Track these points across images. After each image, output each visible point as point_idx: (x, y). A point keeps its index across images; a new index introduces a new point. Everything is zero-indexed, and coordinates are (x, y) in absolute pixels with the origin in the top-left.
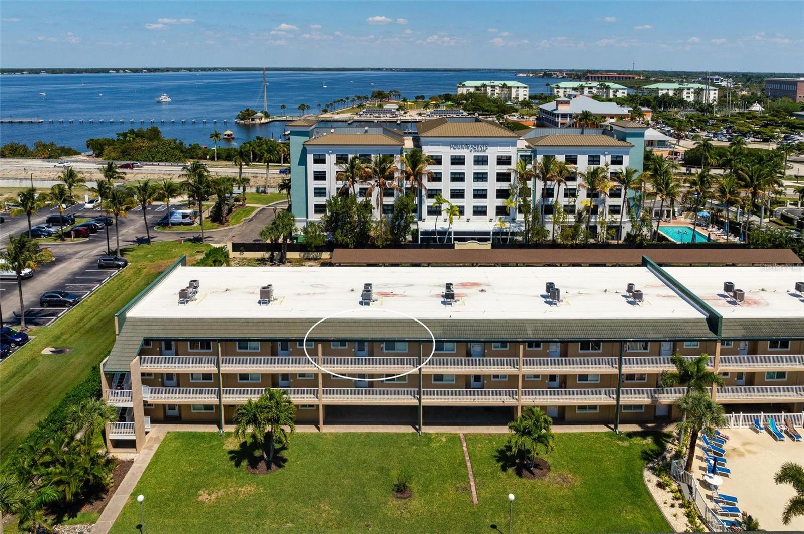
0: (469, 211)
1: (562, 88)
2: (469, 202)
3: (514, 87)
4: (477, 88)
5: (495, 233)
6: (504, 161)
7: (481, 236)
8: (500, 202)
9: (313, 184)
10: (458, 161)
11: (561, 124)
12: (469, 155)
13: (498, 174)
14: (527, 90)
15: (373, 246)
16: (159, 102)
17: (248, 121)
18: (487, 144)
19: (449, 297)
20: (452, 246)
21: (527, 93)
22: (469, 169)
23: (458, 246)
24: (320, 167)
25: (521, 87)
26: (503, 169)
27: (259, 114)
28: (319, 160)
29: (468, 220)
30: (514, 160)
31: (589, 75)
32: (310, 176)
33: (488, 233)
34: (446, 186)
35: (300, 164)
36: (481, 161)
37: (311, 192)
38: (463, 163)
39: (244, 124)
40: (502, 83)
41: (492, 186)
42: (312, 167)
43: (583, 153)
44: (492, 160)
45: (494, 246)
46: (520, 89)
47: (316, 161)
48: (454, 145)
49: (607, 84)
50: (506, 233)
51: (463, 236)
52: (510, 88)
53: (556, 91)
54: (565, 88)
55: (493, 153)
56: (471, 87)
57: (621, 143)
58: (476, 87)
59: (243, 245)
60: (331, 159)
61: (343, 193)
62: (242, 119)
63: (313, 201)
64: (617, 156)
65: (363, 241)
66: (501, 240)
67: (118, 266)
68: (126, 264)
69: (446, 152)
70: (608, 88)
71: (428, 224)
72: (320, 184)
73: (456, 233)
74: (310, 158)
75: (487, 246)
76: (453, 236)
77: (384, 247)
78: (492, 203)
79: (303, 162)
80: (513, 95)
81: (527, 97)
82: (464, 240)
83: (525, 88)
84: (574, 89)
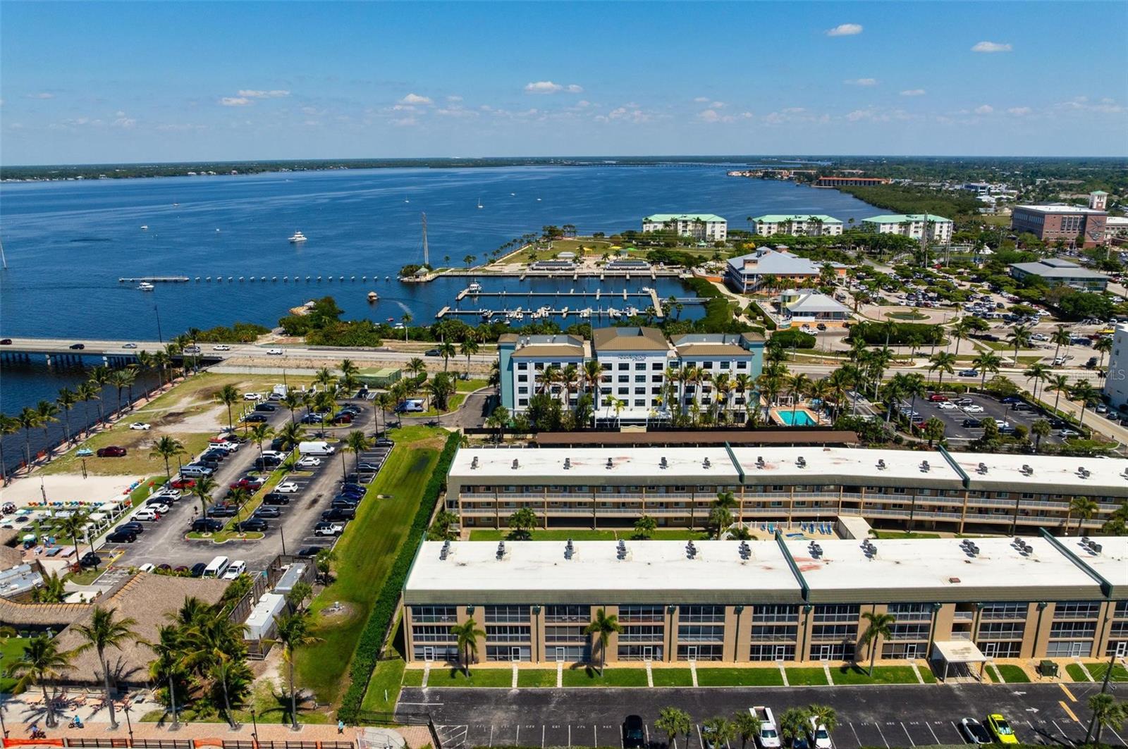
0: (632, 403)
1: (766, 223)
2: (632, 397)
3: (710, 222)
4: (666, 224)
5: (649, 420)
6: (657, 366)
7: (640, 422)
8: (655, 397)
9: (518, 384)
10: (624, 367)
11: (747, 285)
12: (632, 363)
13: (654, 377)
14: (725, 225)
15: (563, 430)
16: (293, 243)
17: (412, 279)
18: (644, 355)
19: (610, 465)
20: (619, 430)
21: (725, 230)
22: (632, 373)
23: (624, 430)
24: (523, 372)
25: (718, 222)
26: (657, 373)
27: (423, 270)
28: (522, 367)
29: (631, 410)
30: (665, 367)
31: (821, 178)
32: (516, 379)
33: (645, 420)
34: (615, 385)
35: (508, 370)
36: (641, 367)
37: (516, 390)
38: (628, 369)
39: (409, 283)
40: (696, 216)
41: (649, 385)
42: (518, 372)
43: (717, 360)
44: (649, 366)
45: (648, 430)
46: (716, 225)
47: (520, 368)
48: (621, 355)
49: (819, 217)
50: (657, 420)
51: (627, 422)
52: (704, 223)
53: (758, 226)
54: (770, 223)
55: (649, 361)
56: (660, 223)
57: (746, 352)
58: (665, 222)
59: (472, 429)
60: (531, 366)
61: (540, 391)
62: (406, 275)
63: (518, 396)
65: (556, 427)
66: (654, 426)
67: (389, 445)
68: (393, 445)
69: (615, 361)
70: (820, 222)
71: (602, 413)
72: (523, 384)
73: (621, 420)
74: (516, 365)
75: (643, 429)
76: (619, 422)
77: (571, 431)
78: (649, 397)
79: (510, 368)
80: (709, 232)
81: (725, 234)
82: (628, 425)
83: (723, 223)
84: (781, 224)
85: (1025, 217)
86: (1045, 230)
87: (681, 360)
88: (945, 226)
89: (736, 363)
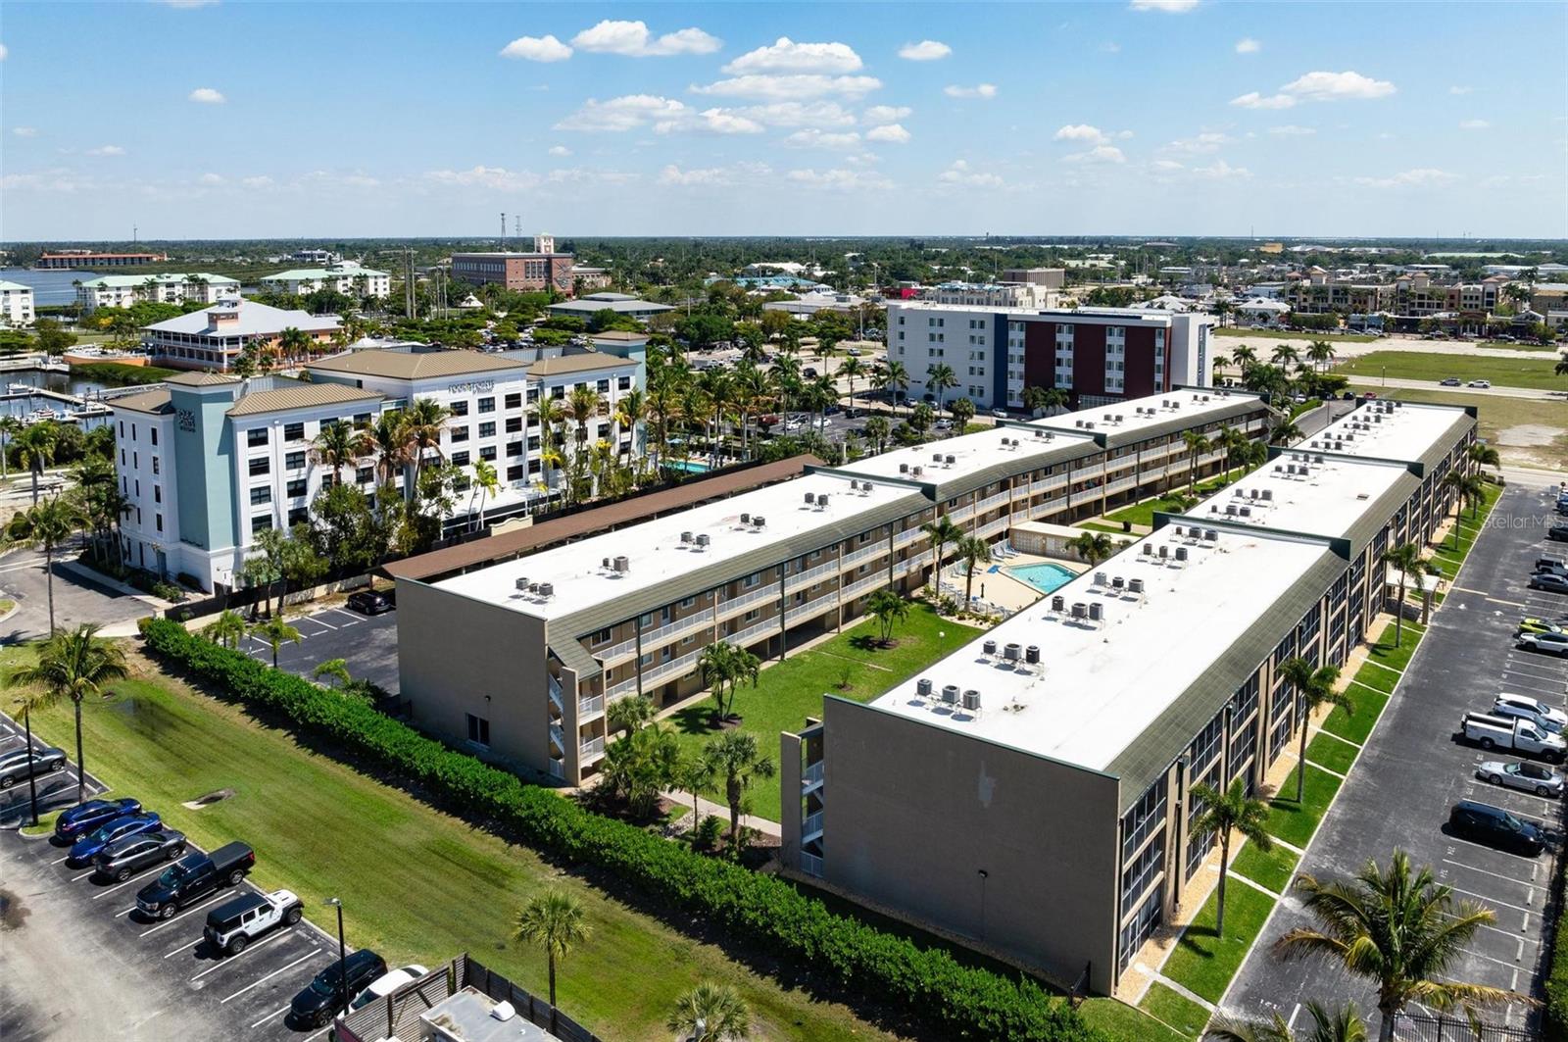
1: (112, 289)
5: (530, 503)
6: (512, 401)
7: (515, 511)
8: (512, 462)
9: (247, 482)
10: (459, 409)
11: (229, 355)
12: (472, 399)
13: (508, 421)
14: (30, 296)
20: (491, 533)
21: (31, 305)
22: (473, 419)
23: (496, 531)
24: (258, 452)
25: (15, 292)
26: (513, 413)
28: (258, 439)
30: (523, 399)
31: (46, 256)
32: (243, 468)
33: (522, 505)
34: (447, 450)
35: (220, 452)
36: (487, 405)
37: (245, 497)
38: (466, 413)
41: (501, 439)
43: (593, 378)
44: (500, 403)
45: (536, 521)
46: (11, 296)
47: (252, 443)
49: (201, 276)
51: (497, 516)
53: (98, 295)
54: (118, 289)
55: (499, 392)
60: (277, 434)
63: (248, 512)
64: (625, 378)
69: (444, 400)
70: (203, 284)
72: (260, 480)
73: (487, 513)
74: (242, 438)
75: (527, 522)
78: (502, 464)
79: (228, 446)
81: (31, 311)
82: (503, 519)
83: (24, 292)
84: (138, 289)
85: (474, 266)
86: (509, 279)
87: (541, 385)
88: (380, 281)
89: (616, 382)
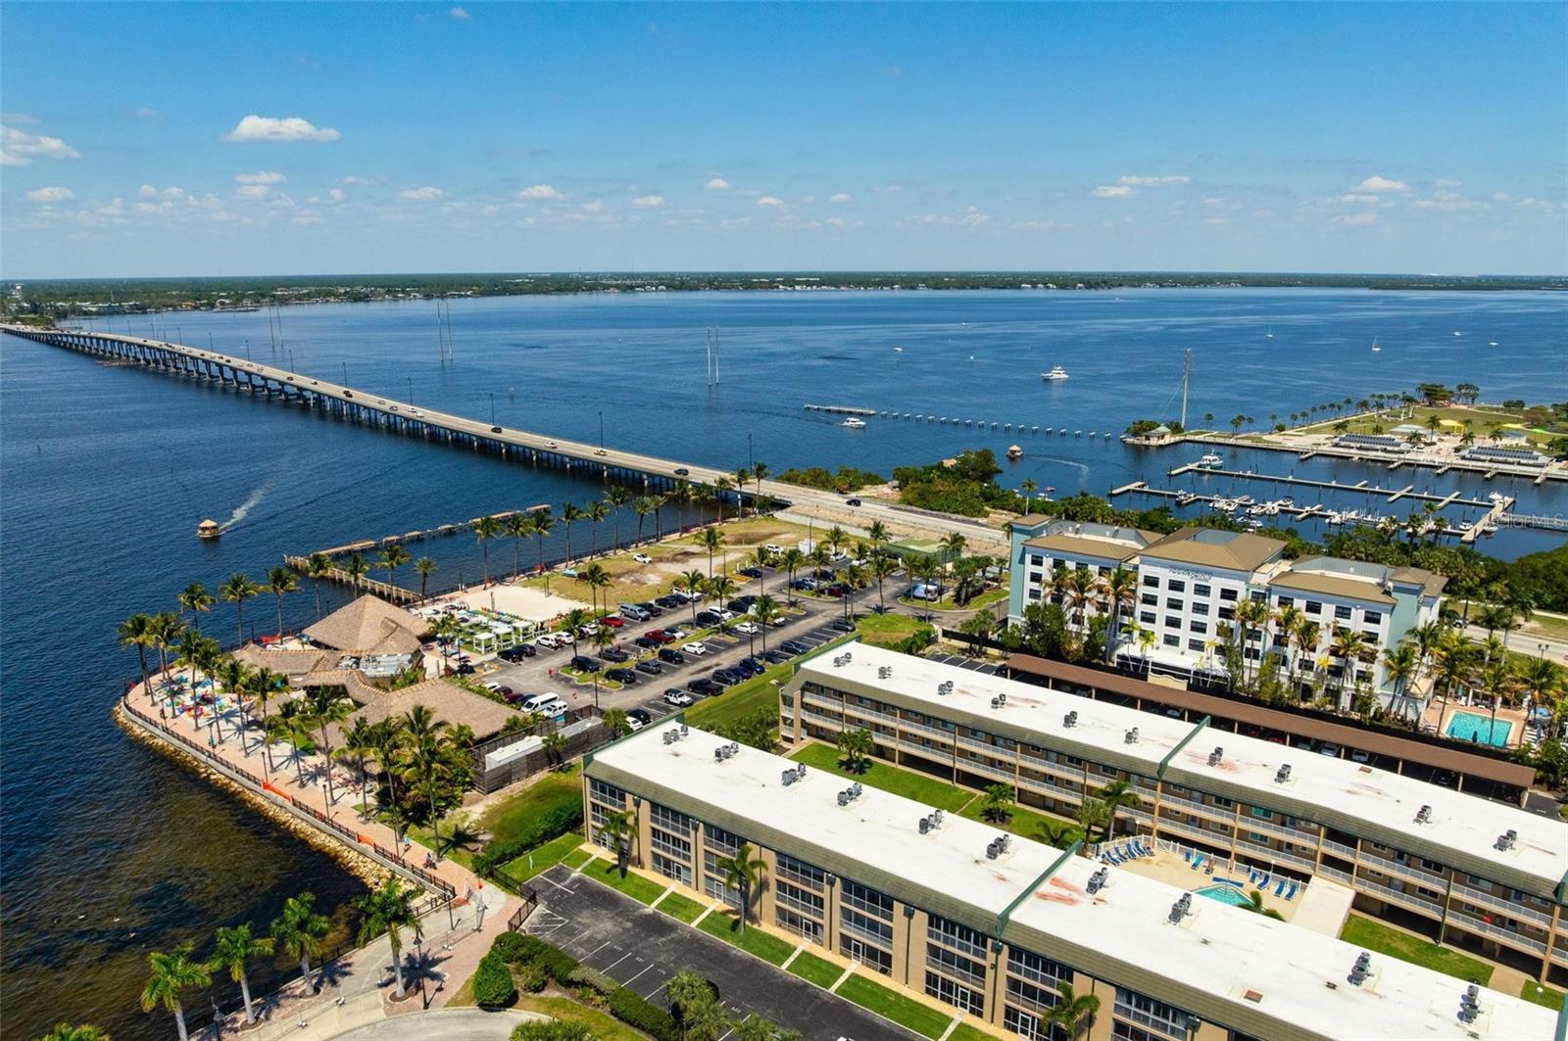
0: (1184, 644)
2: (1185, 634)
5: (1196, 673)
6: (1229, 594)
7: (1180, 673)
8: (1220, 640)
9: (1029, 584)
10: (1176, 586)
12: (1190, 583)
13: (1221, 609)
15: (1064, 660)
17: (1141, 441)
18: (1211, 574)
20: (1145, 678)
22: (1188, 597)
23: (1153, 679)
24: (1037, 569)
26: (1227, 604)
27: (1163, 429)
28: (1037, 561)
29: (1182, 653)
30: (1240, 597)
32: (1027, 577)
33: (1188, 671)
34: (1161, 611)
35: (1020, 563)
36: (1202, 590)
37: (1026, 592)
38: (1182, 590)
41: (1212, 620)
42: (1030, 568)
43: (1331, 602)
44: (1216, 592)
45: (1190, 687)
47: (1034, 562)
48: (1173, 568)
50: (1208, 676)
51: (1162, 669)
55: (1217, 584)
59: (951, 632)
60: (1048, 562)
61: (1056, 599)
64: (1373, 613)
65: (1054, 650)
66: (1200, 683)
68: (852, 632)
69: (1165, 575)
71: (1132, 649)
72: (1035, 586)
73: (1154, 664)
74: (1028, 558)
76: (1150, 667)
77: (1073, 663)
78: (1211, 638)
79: (1022, 561)
82: (1161, 673)
87: (1267, 592)
89: (1362, 613)
